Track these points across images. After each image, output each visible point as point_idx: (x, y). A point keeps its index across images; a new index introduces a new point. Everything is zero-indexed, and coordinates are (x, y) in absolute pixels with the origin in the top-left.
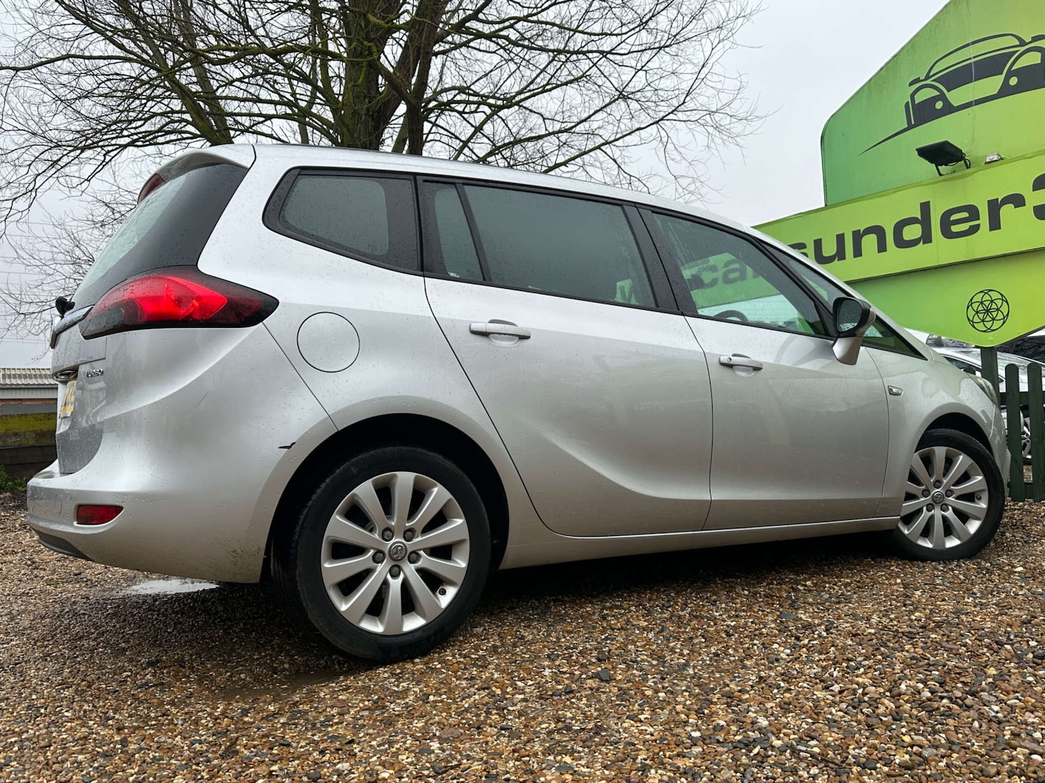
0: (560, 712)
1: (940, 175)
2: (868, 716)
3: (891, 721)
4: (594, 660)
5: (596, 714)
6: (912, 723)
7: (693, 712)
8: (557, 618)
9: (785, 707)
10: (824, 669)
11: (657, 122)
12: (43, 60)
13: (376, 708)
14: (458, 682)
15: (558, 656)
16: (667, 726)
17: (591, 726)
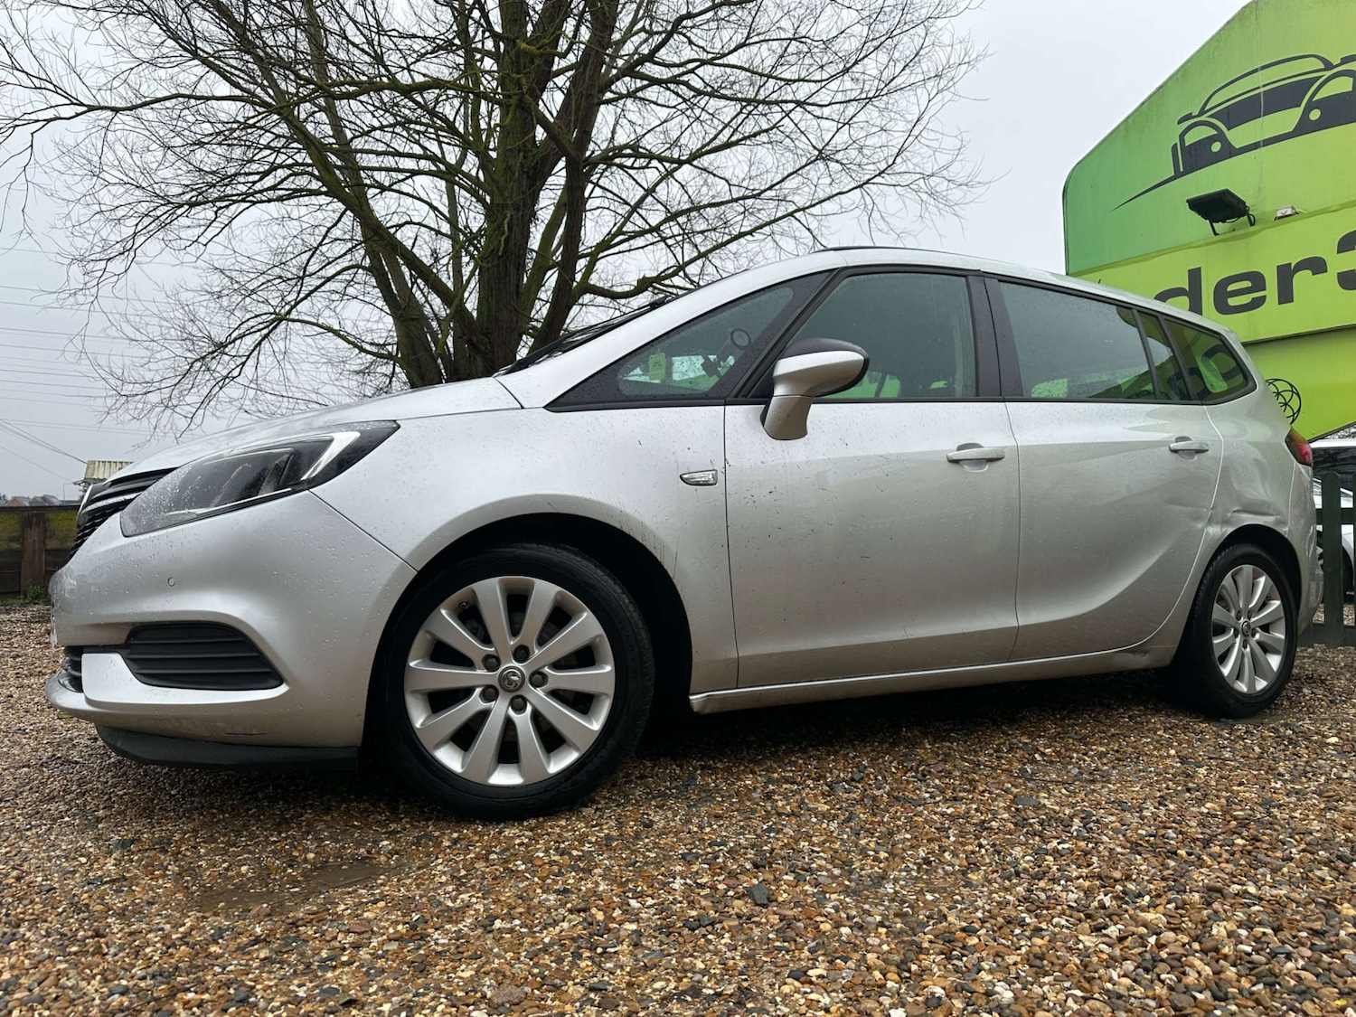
0: (687, 960)
1: (1216, 234)
2: (1171, 989)
3: (1210, 1000)
4: (748, 866)
5: (742, 964)
6: (1246, 1007)
7: (893, 968)
8: (703, 795)
9: (1037, 963)
10: (1088, 893)
11: (861, 186)
12: (148, 99)
13: (411, 940)
14: (545, 896)
15: (697, 856)
16: (851, 995)
17: (730, 989)
